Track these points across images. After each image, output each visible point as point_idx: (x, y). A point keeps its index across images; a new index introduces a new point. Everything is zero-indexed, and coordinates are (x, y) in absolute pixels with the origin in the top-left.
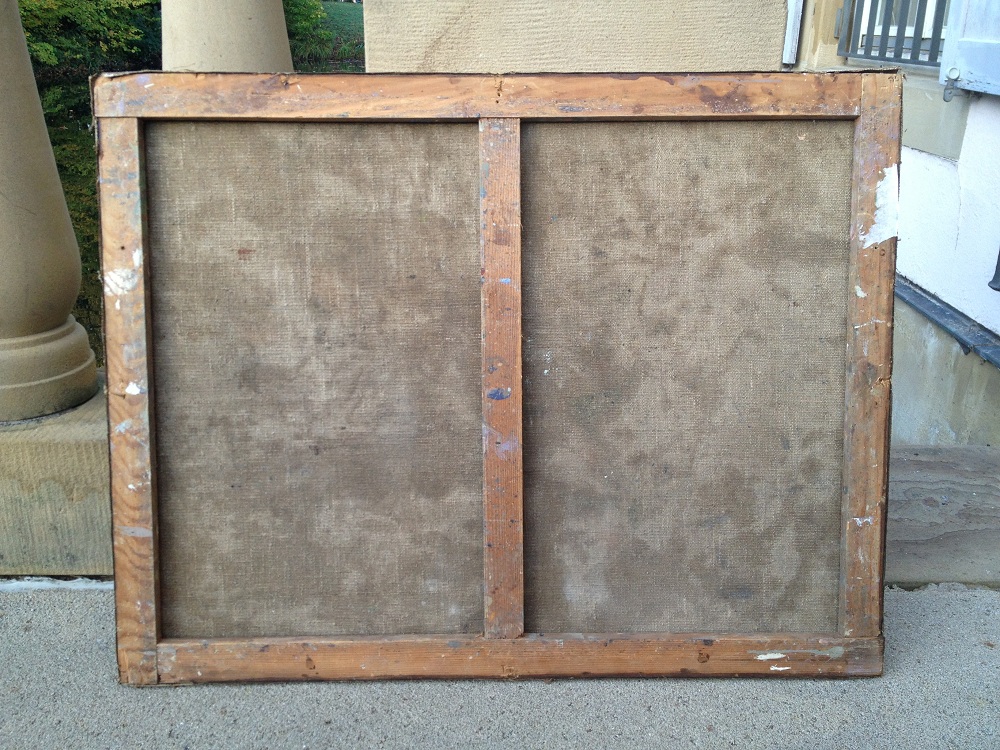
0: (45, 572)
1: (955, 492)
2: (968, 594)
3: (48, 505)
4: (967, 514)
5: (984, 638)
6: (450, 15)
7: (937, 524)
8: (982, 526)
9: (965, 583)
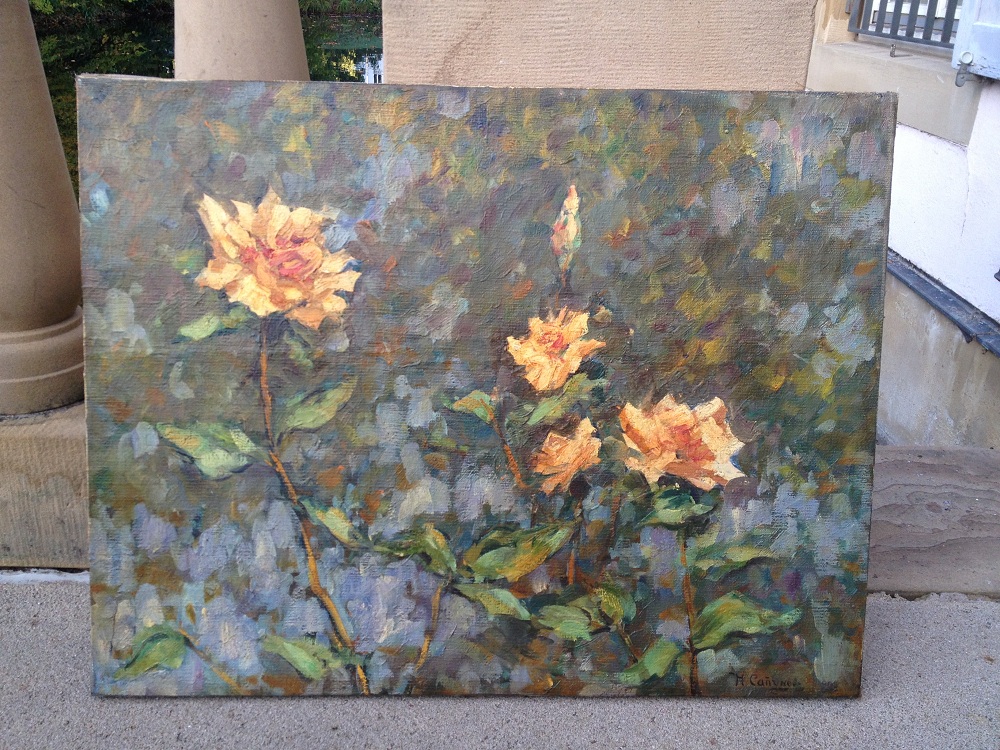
0: (52, 564)
1: (958, 498)
2: (969, 605)
3: (55, 499)
4: (970, 521)
5: (984, 652)
6: (471, 20)
7: (940, 531)
8: (984, 534)
9: (966, 594)
